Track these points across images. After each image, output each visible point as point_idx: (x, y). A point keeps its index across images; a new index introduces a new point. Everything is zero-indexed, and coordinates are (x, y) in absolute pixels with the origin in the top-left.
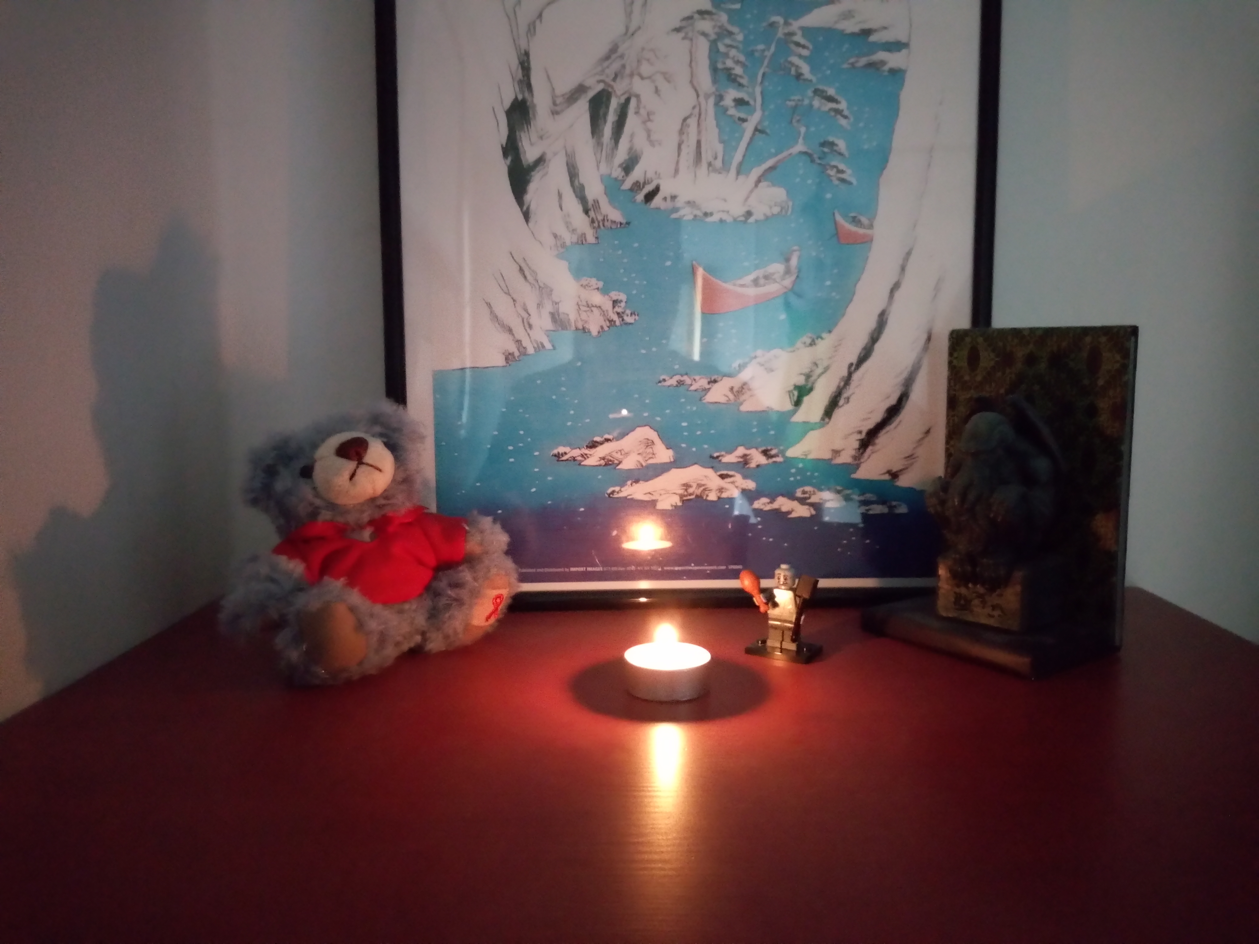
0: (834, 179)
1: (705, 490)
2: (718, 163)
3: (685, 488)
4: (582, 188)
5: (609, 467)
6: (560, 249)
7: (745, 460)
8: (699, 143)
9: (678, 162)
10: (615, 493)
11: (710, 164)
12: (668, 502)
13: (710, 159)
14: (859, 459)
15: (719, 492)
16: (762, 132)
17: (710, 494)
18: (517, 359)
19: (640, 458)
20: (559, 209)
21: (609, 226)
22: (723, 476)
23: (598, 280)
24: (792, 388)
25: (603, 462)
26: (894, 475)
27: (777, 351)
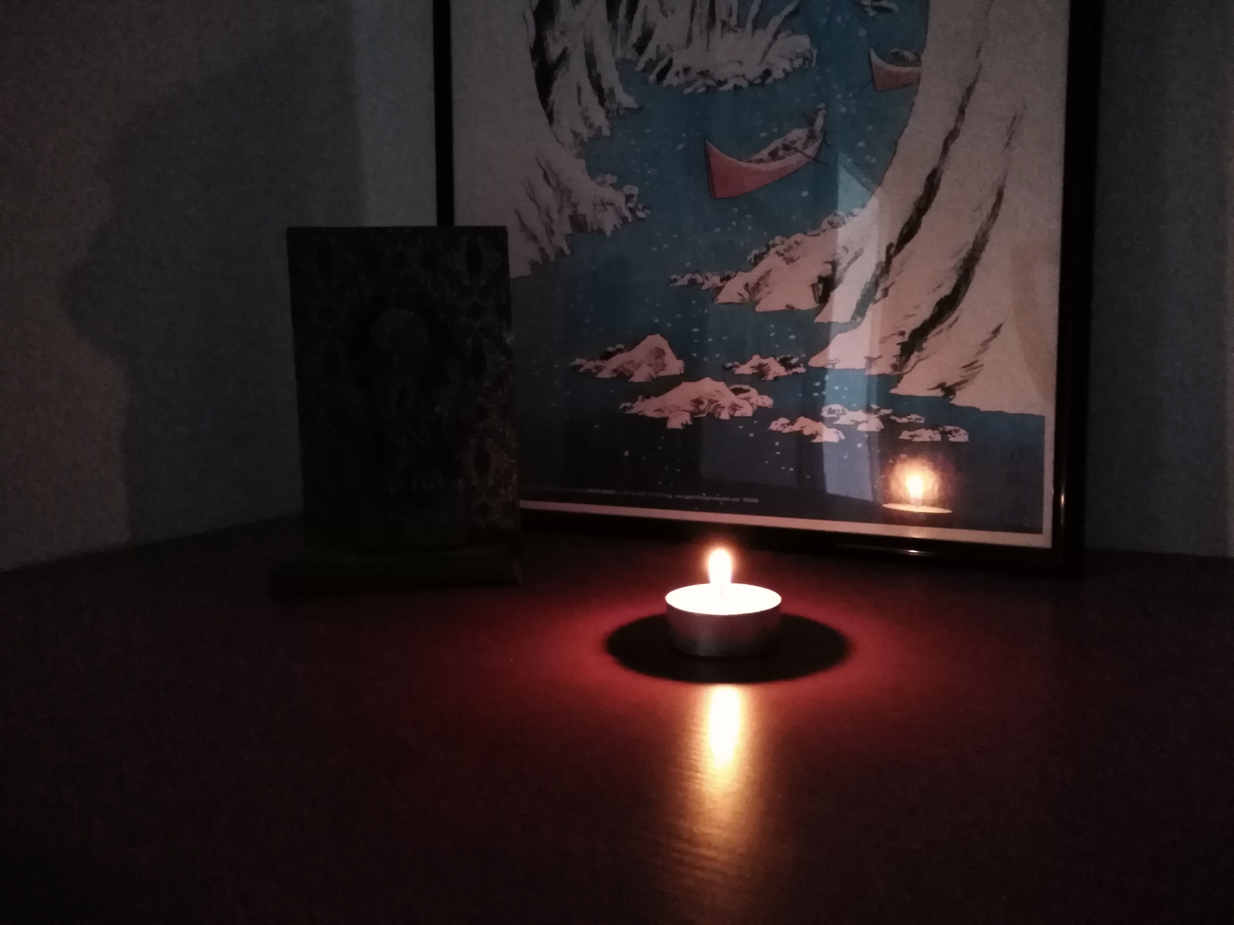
0: (869, 9)
1: (717, 407)
2: (733, 21)
4: (599, 77)
6: (578, 147)
8: (712, 1)
9: (691, 28)
10: (627, 410)
11: (724, 24)
12: (678, 421)
13: (725, 17)
14: (901, 369)
15: (732, 410)
17: (722, 412)
19: (650, 370)
20: (578, 104)
21: (623, 115)
22: (736, 391)
24: (816, 281)
25: (614, 375)
26: (949, 391)
27: (798, 237)
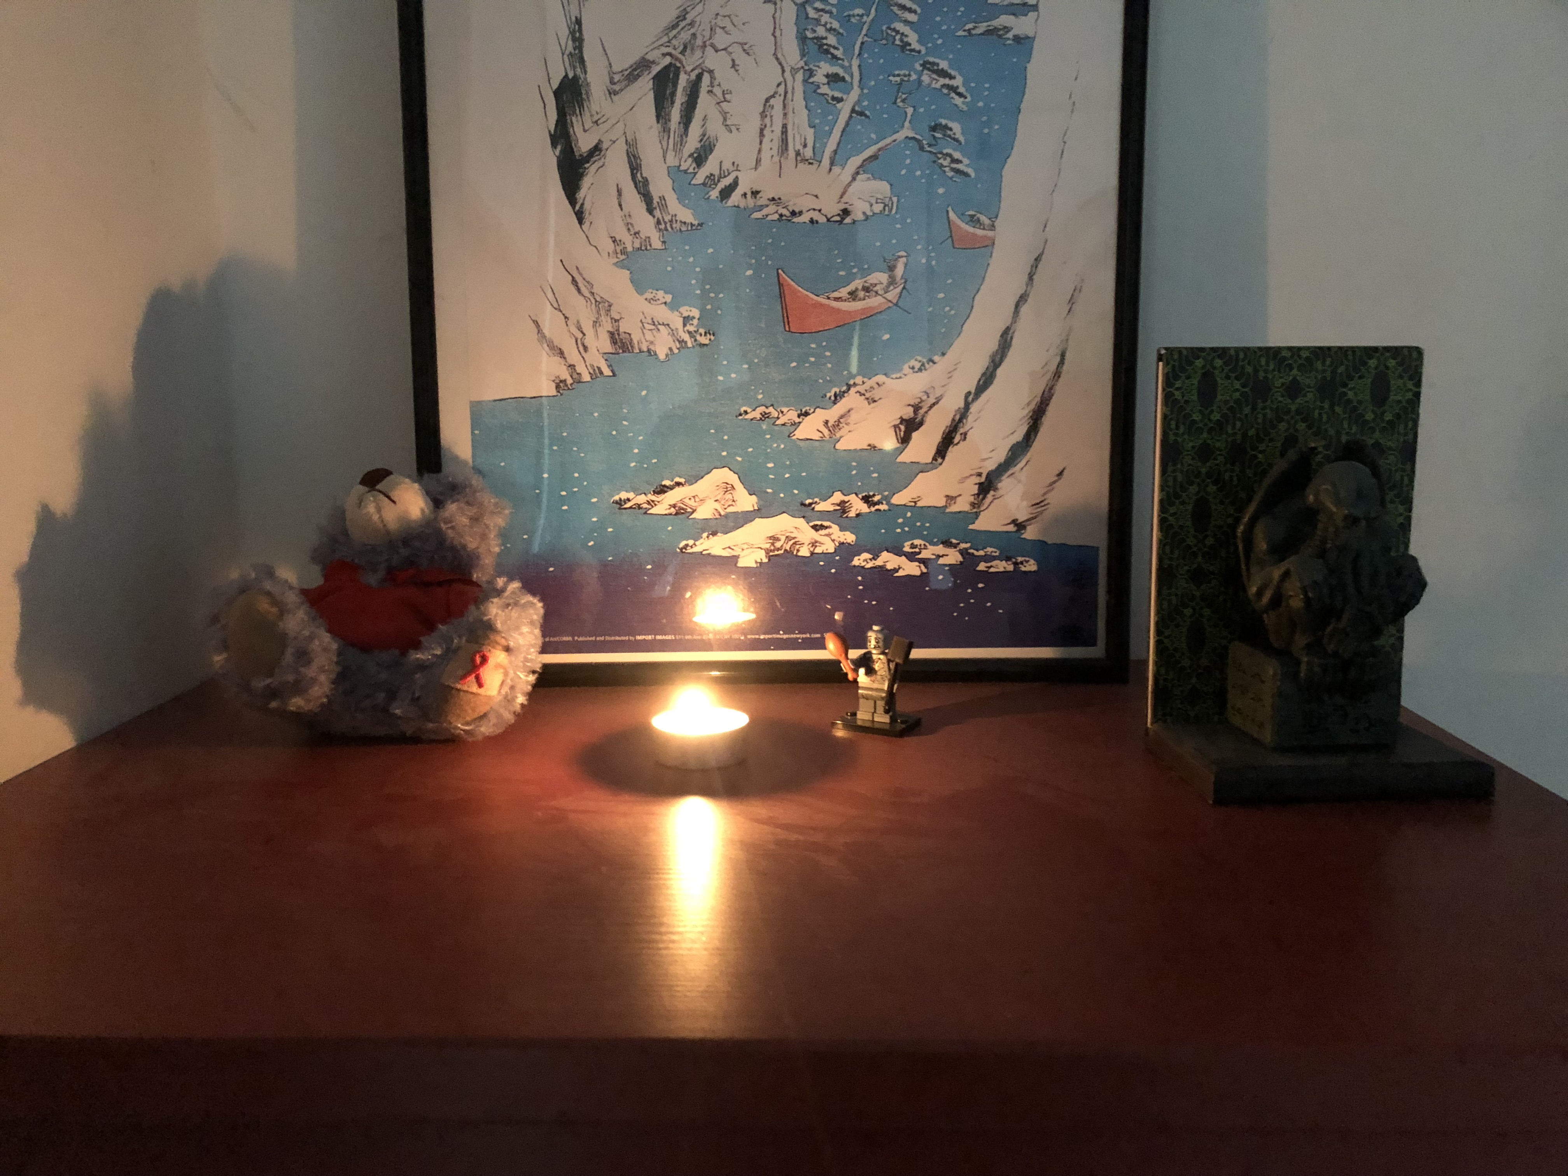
0: (947, 169)
1: (795, 543)
2: (808, 153)
3: (771, 541)
4: (646, 182)
5: (680, 516)
6: (619, 255)
7: (843, 507)
8: (785, 126)
9: (760, 151)
10: (688, 548)
11: (798, 154)
12: (750, 559)
13: (799, 147)
14: (979, 507)
15: (812, 546)
16: (861, 114)
17: (801, 549)
18: (569, 386)
19: (717, 506)
20: (618, 208)
21: (678, 228)
22: (818, 528)
23: (666, 293)
24: (898, 421)
25: (673, 510)
26: (1021, 526)
27: (881, 378)
